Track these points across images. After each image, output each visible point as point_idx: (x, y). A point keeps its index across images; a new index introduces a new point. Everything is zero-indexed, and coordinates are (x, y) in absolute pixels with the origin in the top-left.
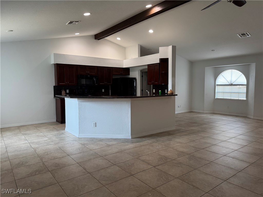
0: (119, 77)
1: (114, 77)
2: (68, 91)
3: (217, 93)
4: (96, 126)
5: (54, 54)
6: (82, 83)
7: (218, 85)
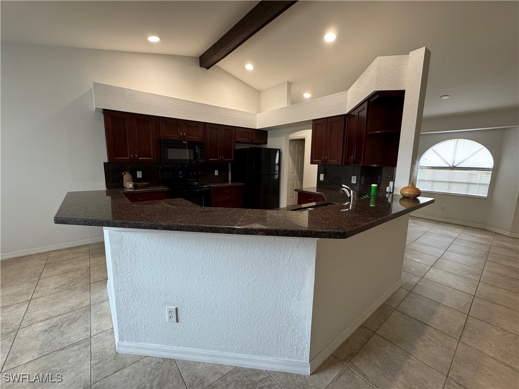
0: (248, 146)
1: (239, 147)
2: (139, 175)
3: (419, 181)
4: (177, 321)
5: (94, 83)
6: (169, 158)
7: (422, 167)
